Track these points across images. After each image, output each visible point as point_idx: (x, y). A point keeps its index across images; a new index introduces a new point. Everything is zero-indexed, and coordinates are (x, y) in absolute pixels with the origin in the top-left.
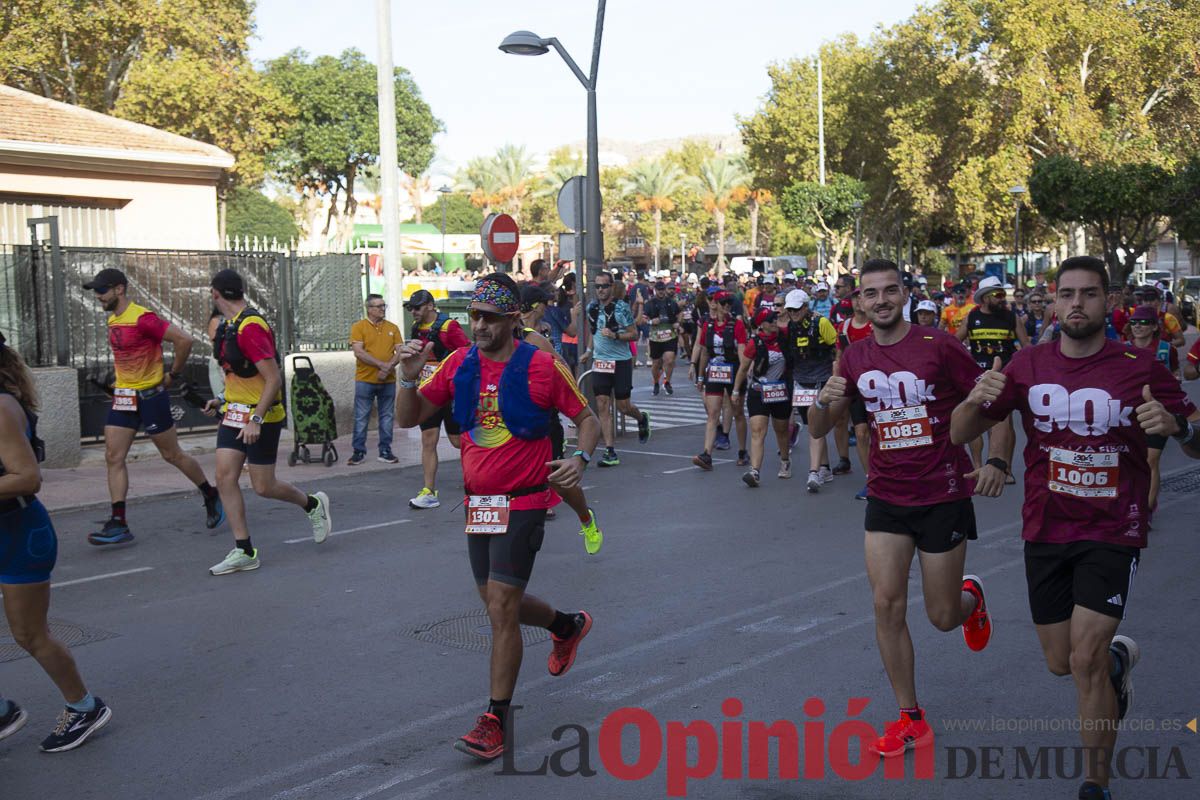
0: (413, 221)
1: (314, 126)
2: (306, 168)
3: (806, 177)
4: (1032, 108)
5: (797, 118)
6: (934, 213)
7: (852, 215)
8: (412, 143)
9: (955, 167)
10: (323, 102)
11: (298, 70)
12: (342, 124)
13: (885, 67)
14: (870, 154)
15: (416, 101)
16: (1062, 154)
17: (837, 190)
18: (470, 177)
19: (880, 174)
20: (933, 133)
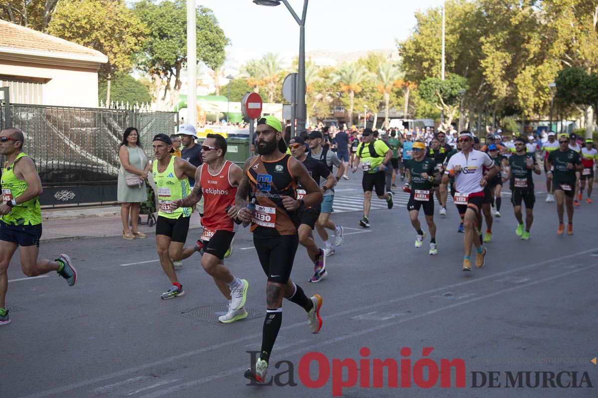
0: (215, 94)
1: (158, 40)
2: (153, 63)
3: (434, 75)
4: (564, 39)
5: (430, 42)
6: (506, 98)
7: (459, 97)
8: (212, 51)
9: (519, 71)
10: (164, 27)
11: (150, 8)
12: (174, 39)
13: (481, 13)
14: (471, 62)
15: (216, 28)
16: (581, 65)
17: (451, 83)
18: (248, 70)
19: (476, 74)
20: (507, 52)
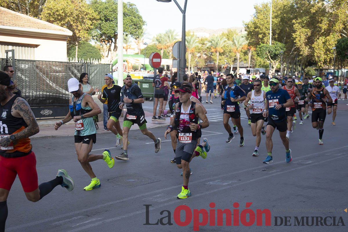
0: (138, 54)
1: (104, 22)
2: (101, 35)
3: (265, 42)
4: (342, 21)
5: (263, 23)
6: (307, 55)
7: (280, 55)
8: (135, 28)
9: (315, 40)
10: (107, 15)
11: (100, 4)
12: (113, 22)
13: (294, 6)
14: (287, 35)
15: (138, 15)
17: (275, 47)
18: (157, 40)
19: (290, 42)
20: (308, 28)
